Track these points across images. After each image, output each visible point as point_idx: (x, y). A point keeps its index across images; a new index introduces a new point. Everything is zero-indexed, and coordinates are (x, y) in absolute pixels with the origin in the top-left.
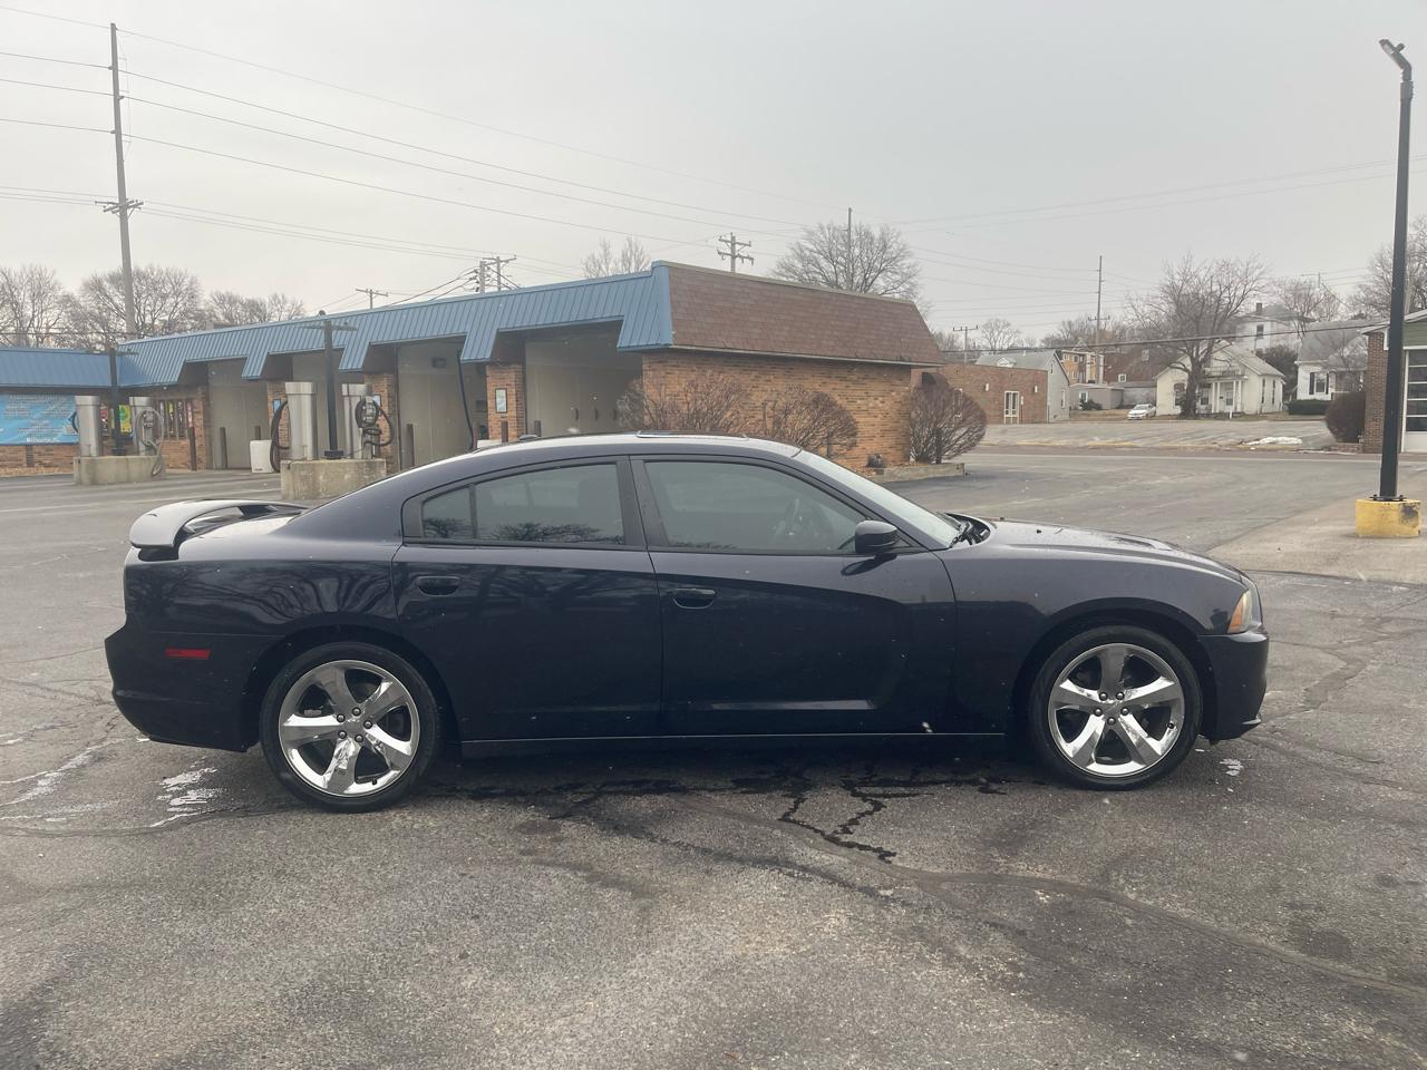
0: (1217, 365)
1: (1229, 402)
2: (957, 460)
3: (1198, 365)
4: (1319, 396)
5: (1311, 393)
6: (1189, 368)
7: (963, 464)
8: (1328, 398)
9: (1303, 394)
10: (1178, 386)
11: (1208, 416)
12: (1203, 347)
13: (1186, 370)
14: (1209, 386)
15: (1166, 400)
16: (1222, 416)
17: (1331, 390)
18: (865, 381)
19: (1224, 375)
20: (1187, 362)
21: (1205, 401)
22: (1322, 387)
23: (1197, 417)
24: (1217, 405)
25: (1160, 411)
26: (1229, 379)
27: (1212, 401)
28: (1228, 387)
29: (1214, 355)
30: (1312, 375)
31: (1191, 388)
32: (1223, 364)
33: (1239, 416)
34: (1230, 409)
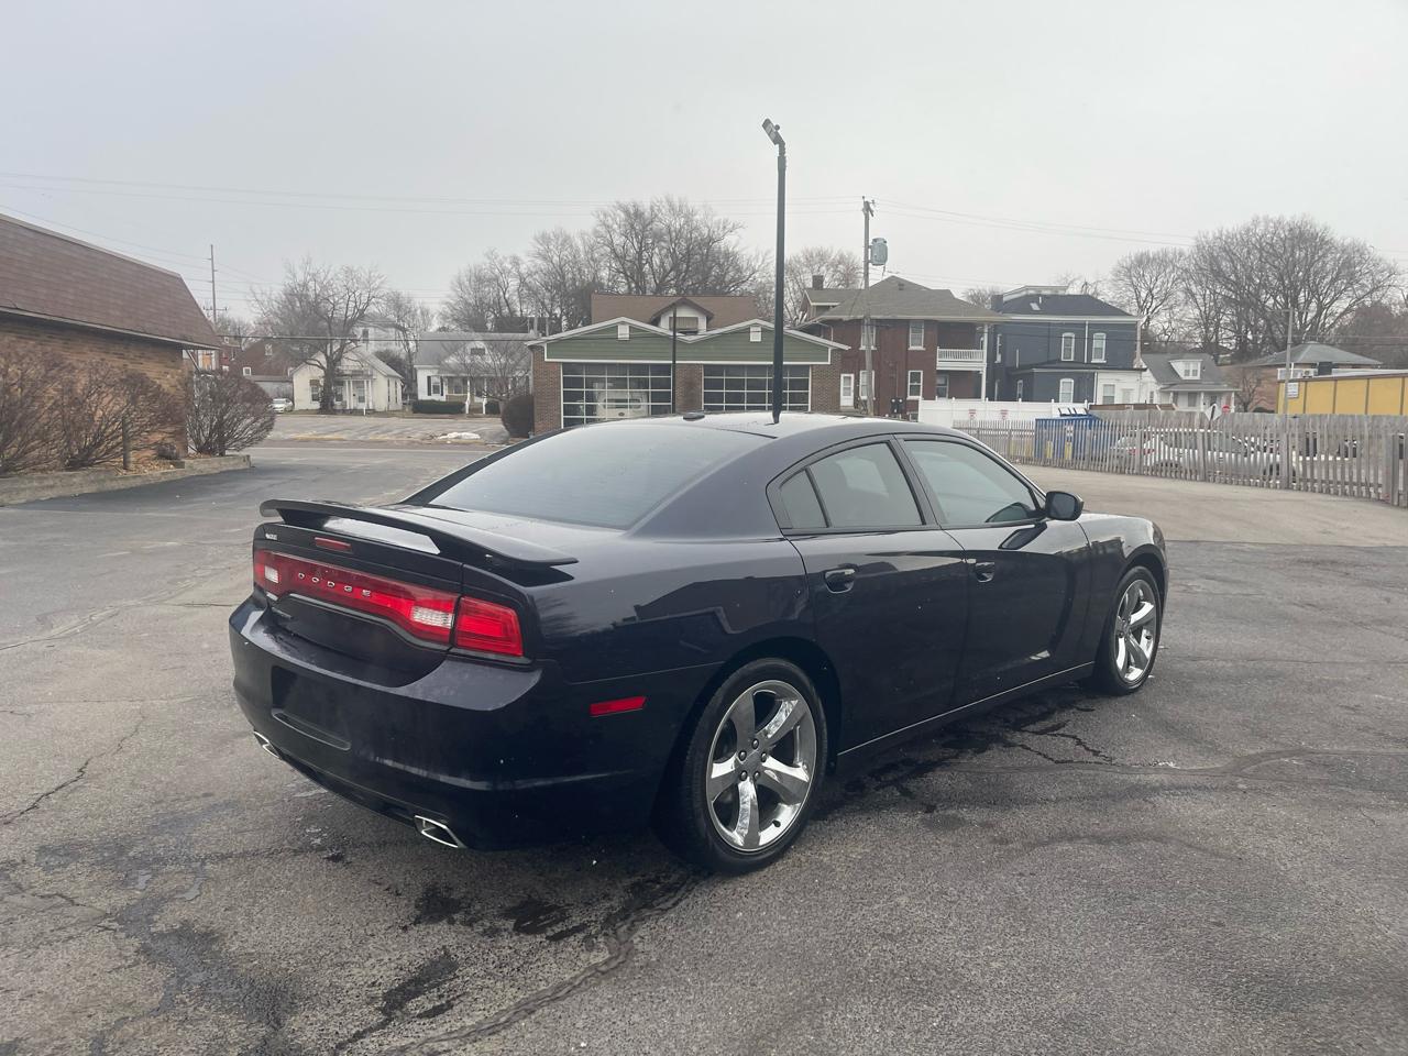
0: (348, 364)
1: (361, 399)
2: (244, 453)
3: (334, 362)
4: (436, 397)
5: (429, 394)
6: (325, 366)
7: (248, 456)
8: (443, 399)
9: (423, 395)
10: (314, 383)
11: (344, 412)
12: (336, 347)
13: (323, 368)
14: (342, 384)
15: (304, 396)
16: (356, 412)
17: (446, 392)
18: (142, 360)
19: (355, 374)
20: (322, 359)
21: (340, 398)
22: (436, 389)
23: (334, 412)
24: (351, 403)
25: (298, 406)
26: (360, 378)
27: (346, 398)
28: (359, 385)
29: (347, 355)
30: (429, 378)
31: (327, 386)
32: (356, 364)
33: (372, 412)
34: (363, 406)
